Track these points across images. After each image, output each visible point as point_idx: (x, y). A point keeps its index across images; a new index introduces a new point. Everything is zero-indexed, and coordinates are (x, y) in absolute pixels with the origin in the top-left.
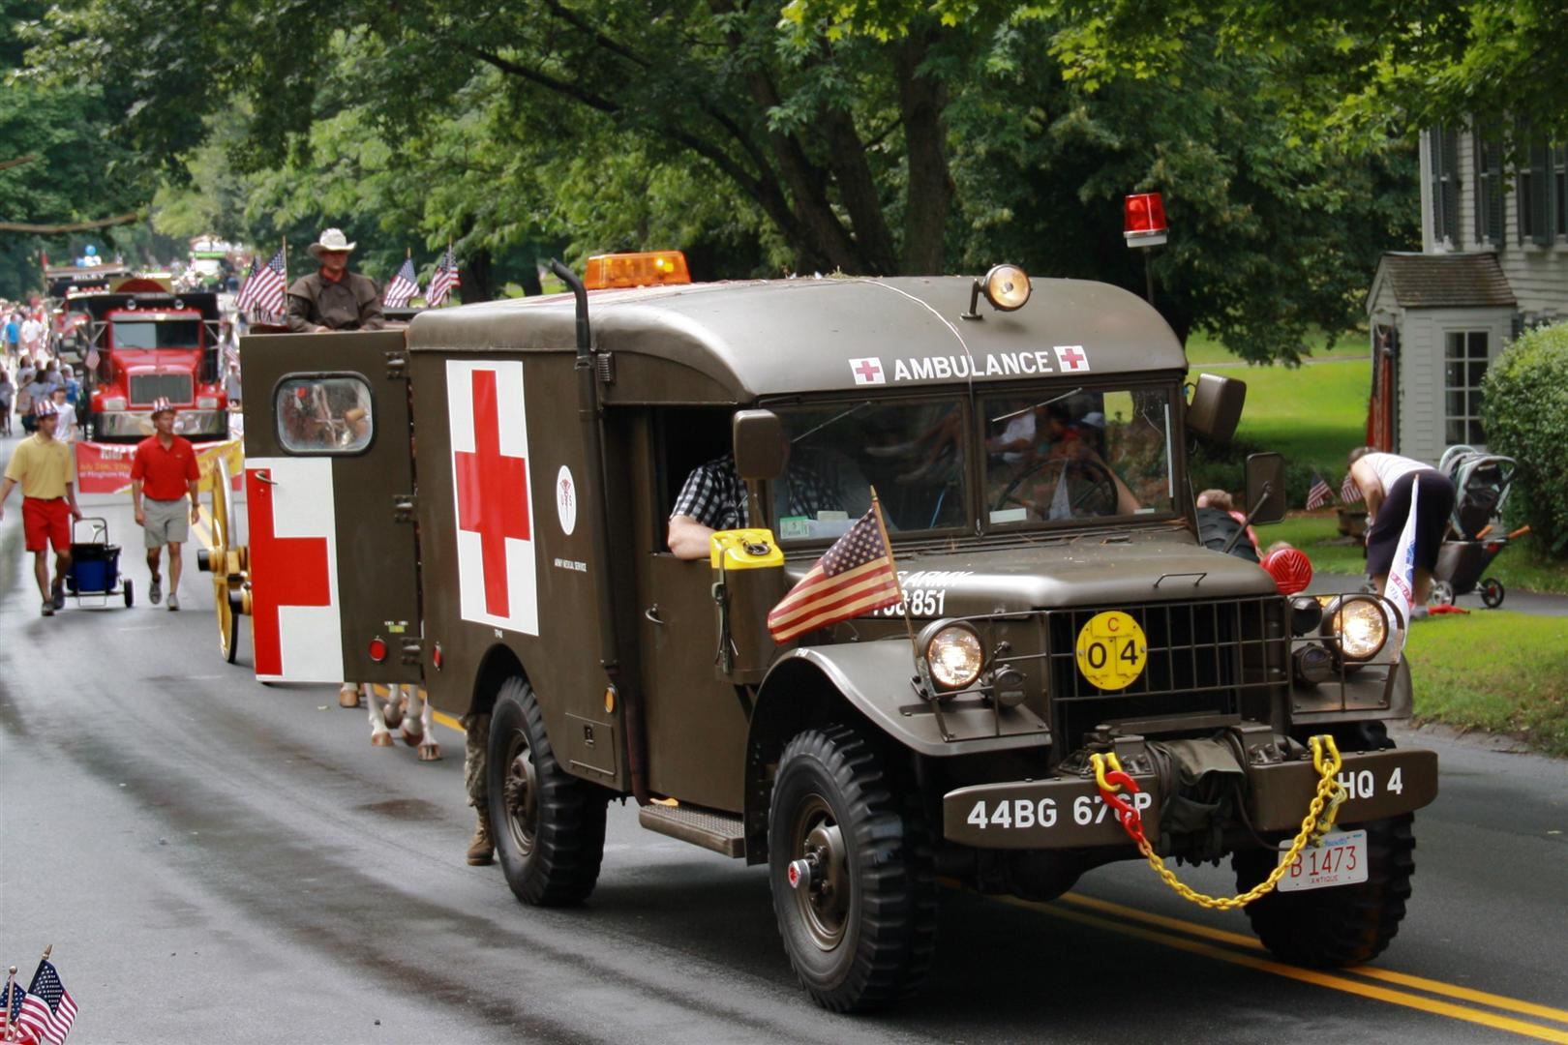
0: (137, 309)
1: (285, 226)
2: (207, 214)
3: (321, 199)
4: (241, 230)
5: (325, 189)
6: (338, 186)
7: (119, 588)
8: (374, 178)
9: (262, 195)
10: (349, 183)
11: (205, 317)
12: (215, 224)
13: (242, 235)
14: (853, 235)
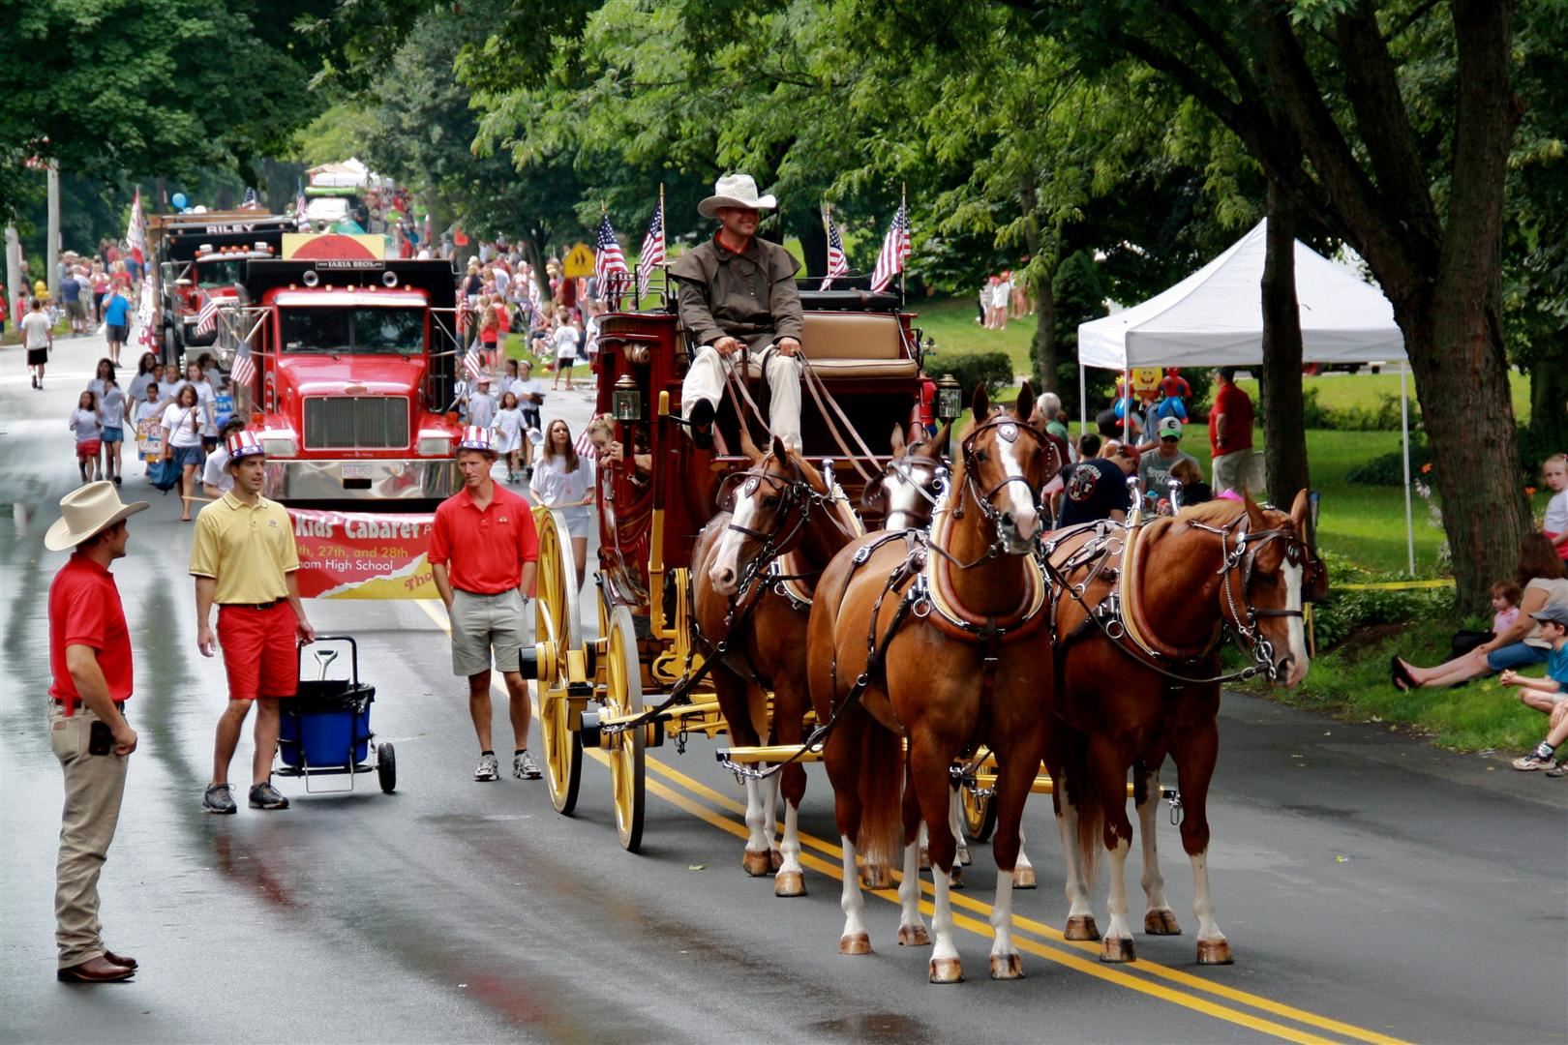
0: (321, 286)
1: (528, 164)
2: (363, 136)
3: (578, 126)
4: (410, 159)
5: (583, 111)
6: (602, 107)
7: (372, 759)
8: (653, 95)
9: (496, 121)
10: (616, 102)
11: (433, 300)
12: (374, 149)
13: (412, 165)
14: (1372, 179)
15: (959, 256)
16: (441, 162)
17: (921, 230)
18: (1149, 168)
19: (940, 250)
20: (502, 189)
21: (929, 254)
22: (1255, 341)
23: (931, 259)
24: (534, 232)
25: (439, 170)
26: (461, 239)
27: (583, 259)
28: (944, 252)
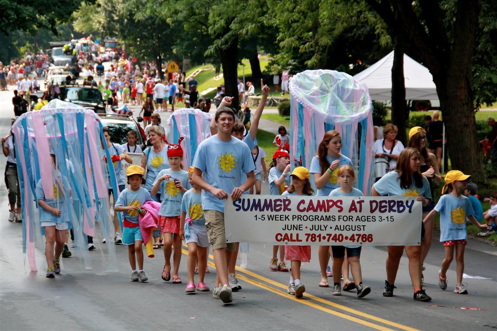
15: (300, 66)
16: (127, 31)
17: (287, 57)
18: (359, 32)
19: (294, 64)
20: (147, 42)
21: (290, 65)
22: (389, 91)
23: (291, 67)
24: (158, 58)
25: (126, 34)
26: (134, 60)
27: (174, 66)
28: (295, 65)
